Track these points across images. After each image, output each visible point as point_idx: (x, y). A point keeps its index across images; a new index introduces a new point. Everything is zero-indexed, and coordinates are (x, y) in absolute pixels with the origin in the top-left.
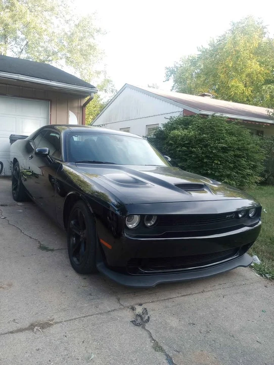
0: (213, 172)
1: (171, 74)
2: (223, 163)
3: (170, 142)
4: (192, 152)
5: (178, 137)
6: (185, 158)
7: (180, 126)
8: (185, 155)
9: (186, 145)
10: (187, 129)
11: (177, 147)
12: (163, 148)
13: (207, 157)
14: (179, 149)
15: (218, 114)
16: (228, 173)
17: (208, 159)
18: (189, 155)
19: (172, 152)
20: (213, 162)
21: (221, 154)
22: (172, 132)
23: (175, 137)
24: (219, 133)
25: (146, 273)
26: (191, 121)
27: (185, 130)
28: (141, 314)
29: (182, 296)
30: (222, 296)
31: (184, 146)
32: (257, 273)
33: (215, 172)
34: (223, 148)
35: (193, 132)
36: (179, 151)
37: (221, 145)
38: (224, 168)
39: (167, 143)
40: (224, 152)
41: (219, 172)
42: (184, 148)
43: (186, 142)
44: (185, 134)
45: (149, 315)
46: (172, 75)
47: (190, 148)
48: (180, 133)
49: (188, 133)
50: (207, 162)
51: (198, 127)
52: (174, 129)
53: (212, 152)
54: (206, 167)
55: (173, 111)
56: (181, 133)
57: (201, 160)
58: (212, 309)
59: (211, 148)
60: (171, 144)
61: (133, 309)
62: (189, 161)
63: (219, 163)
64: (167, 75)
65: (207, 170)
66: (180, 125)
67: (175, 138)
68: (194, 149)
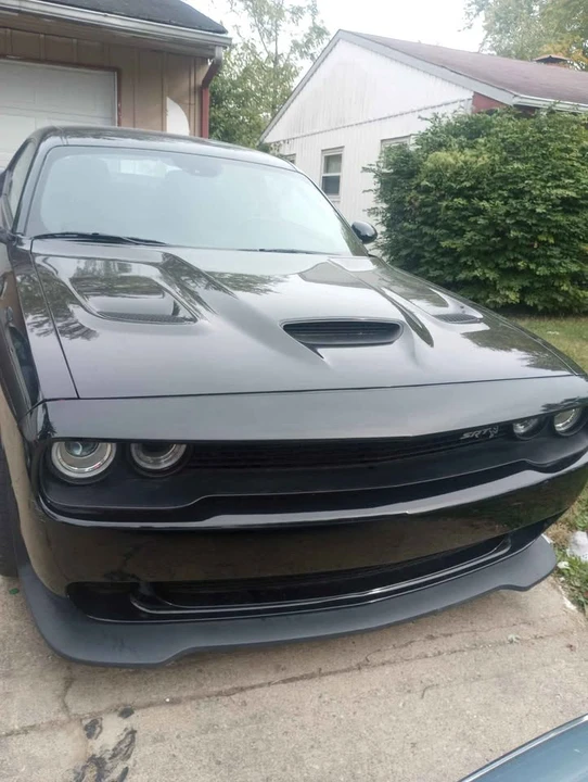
0: (532, 266)
1: (479, 10)
2: (563, 241)
3: (425, 183)
4: (480, 212)
5: (447, 169)
6: (461, 228)
7: (454, 140)
8: (460, 219)
9: (466, 192)
10: (473, 147)
11: (442, 198)
12: (407, 199)
13: (520, 224)
14: (444, 204)
15: (565, 106)
16: (575, 268)
17: (522, 231)
18: (472, 219)
19: (429, 210)
20: (534, 239)
21: (559, 218)
22: (430, 156)
23: (436, 170)
24: (562, 158)
25: (152, 617)
26: (489, 125)
27: (467, 151)
28: (107, 756)
29: (284, 682)
30: (418, 688)
31: (460, 193)
32: (569, 597)
33: (538, 265)
34: (565, 201)
35: (485, 156)
36: (447, 208)
37: (560, 191)
38: (565, 254)
39: (418, 185)
40: (566, 212)
41: (551, 265)
42: (460, 201)
43: (467, 184)
44: (465, 163)
45: (130, 762)
46: (482, 14)
47: (475, 201)
48: (451, 160)
49: (474, 159)
50: (516, 238)
51: (503, 140)
52: (440, 146)
53: (533, 211)
54: (513, 250)
55: (449, 100)
56: (455, 158)
57: (502, 234)
58: (364, 748)
59: (533, 199)
60: (427, 190)
61: (92, 729)
62: (469, 235)
63: (552, 241)
64: (469, 14)
65: (516, 260)
66: (455, 136)
67: (437, 174)
68: (485, 203)
